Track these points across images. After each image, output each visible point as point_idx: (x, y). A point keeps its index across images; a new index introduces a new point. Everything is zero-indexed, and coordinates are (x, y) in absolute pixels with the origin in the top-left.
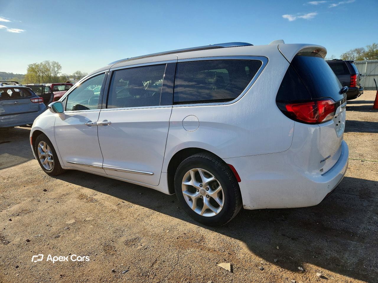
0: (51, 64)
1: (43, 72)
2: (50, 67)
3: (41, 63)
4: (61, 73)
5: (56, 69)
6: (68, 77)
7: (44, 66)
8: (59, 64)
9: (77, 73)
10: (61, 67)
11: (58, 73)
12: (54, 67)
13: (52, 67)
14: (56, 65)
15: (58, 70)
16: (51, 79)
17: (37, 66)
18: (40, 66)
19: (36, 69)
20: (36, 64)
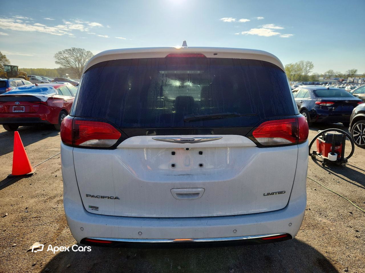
0: (305, 64)
1: (295, 71)
2: (304, 66)
3: (296, 63)
4: (312, 72)
5: (308, 68)
6: (319, 76)
7: (298, 66)
8: (312, 63)
9: (328, 72)
10: (313, 66)
11: (309, 72)
12: (307, 66)
13: (305, 66)
14: (309, 65)
15: (310, 69)
16: (301, 78)
17: (292, 66)
18: (295, 66)
19: (290, 68)
20: (292, 64)
